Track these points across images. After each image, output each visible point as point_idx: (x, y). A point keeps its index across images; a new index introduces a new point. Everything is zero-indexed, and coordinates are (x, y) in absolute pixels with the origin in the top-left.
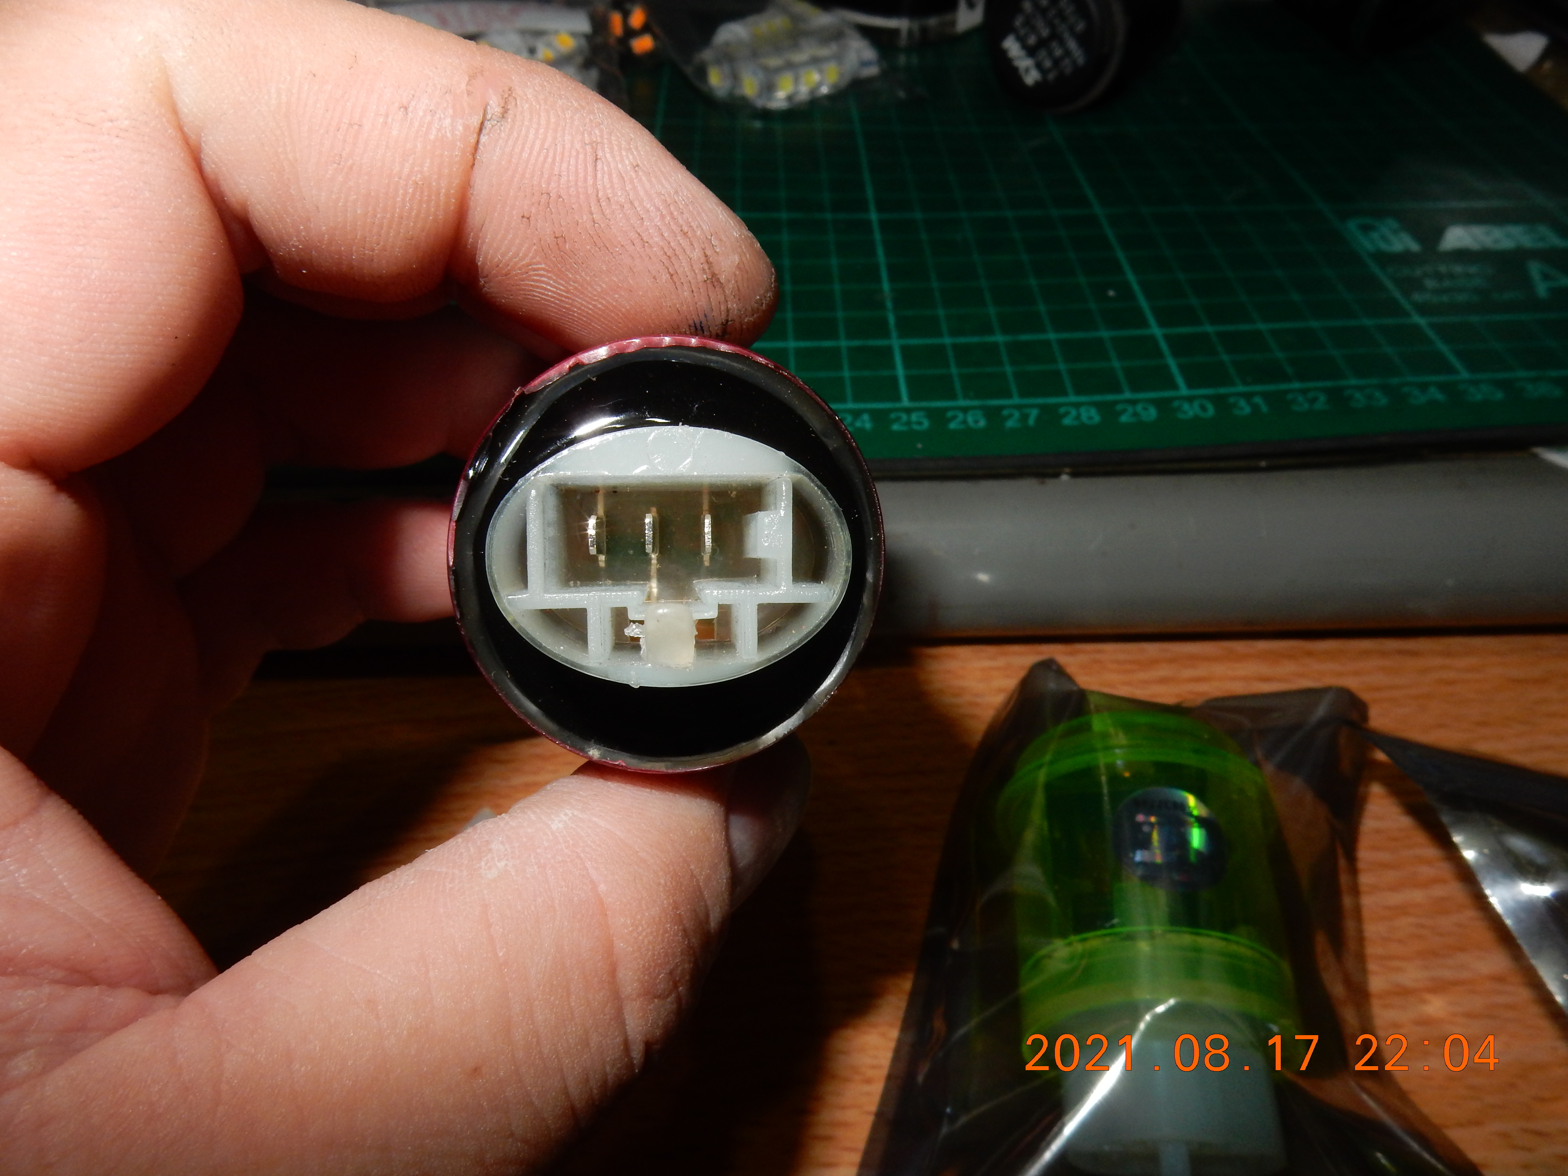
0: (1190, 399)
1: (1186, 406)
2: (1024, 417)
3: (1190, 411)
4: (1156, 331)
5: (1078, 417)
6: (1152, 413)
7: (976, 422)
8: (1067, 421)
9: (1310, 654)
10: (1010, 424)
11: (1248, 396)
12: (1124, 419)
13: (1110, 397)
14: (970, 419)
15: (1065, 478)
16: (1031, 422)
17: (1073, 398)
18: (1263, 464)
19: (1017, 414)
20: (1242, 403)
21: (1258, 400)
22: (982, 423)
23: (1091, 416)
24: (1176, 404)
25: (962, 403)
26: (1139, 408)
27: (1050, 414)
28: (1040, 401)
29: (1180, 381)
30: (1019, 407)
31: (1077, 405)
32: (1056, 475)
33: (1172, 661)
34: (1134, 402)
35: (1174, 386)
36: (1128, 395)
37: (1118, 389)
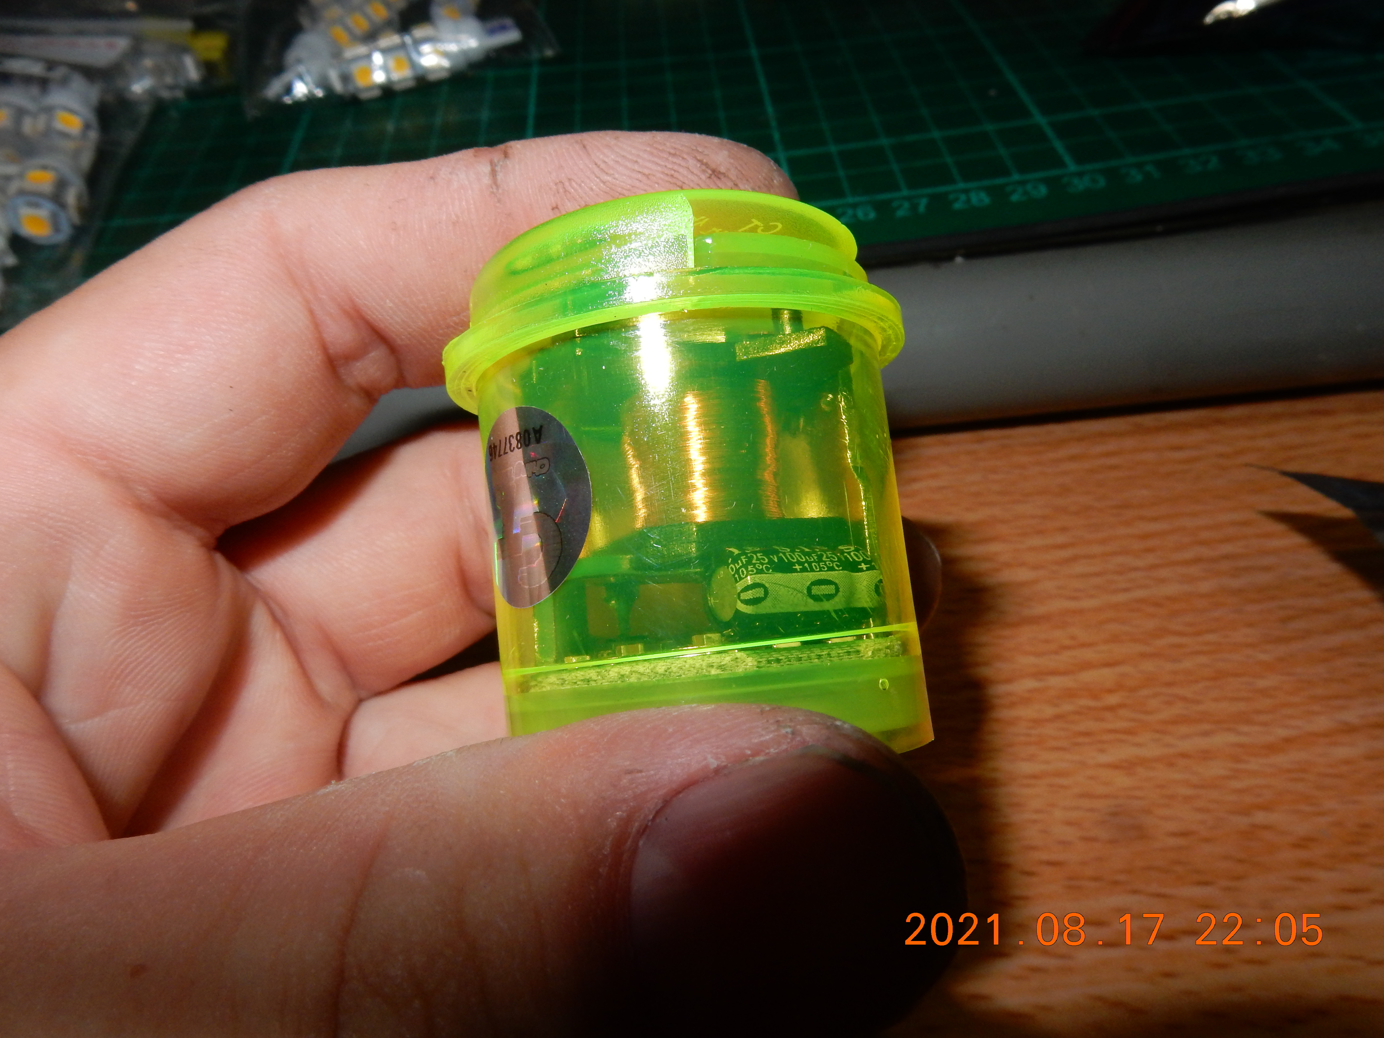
0: (1080, 175)
1: (1076, 181)
2: (914, 207)
3: (1080, 185)
4: (1040, 119)
5: (968, 201)
6: (1043, 190)
7: (866, 215)
8: (957, 206)
9: (1219, 422)
10: (900, 213)
11: (1139, 166)
12: (1015, 198)
13: (999, 181)
14: (860, 214)
15: (959, 260)
16: (922, 208)
17: (961, 185)
18: (1159, 228)
19: (906, 205)
20: (1134, 172)
21: (1149, 168)
22: (872, 215)
23: (980, 199)
24: (1065, 180)
25: (850, 200)
26: (1029, 187)
27: (940, 203)
28: (929, 191)
29: (1067, 159)
30: (908, 199)
31: (966, 191)
32: (950, 258)
33: (1080, 439)
34: (1022, 183)
35: (1062, 164)
36: (1016, 177)
37: (1006, 173)
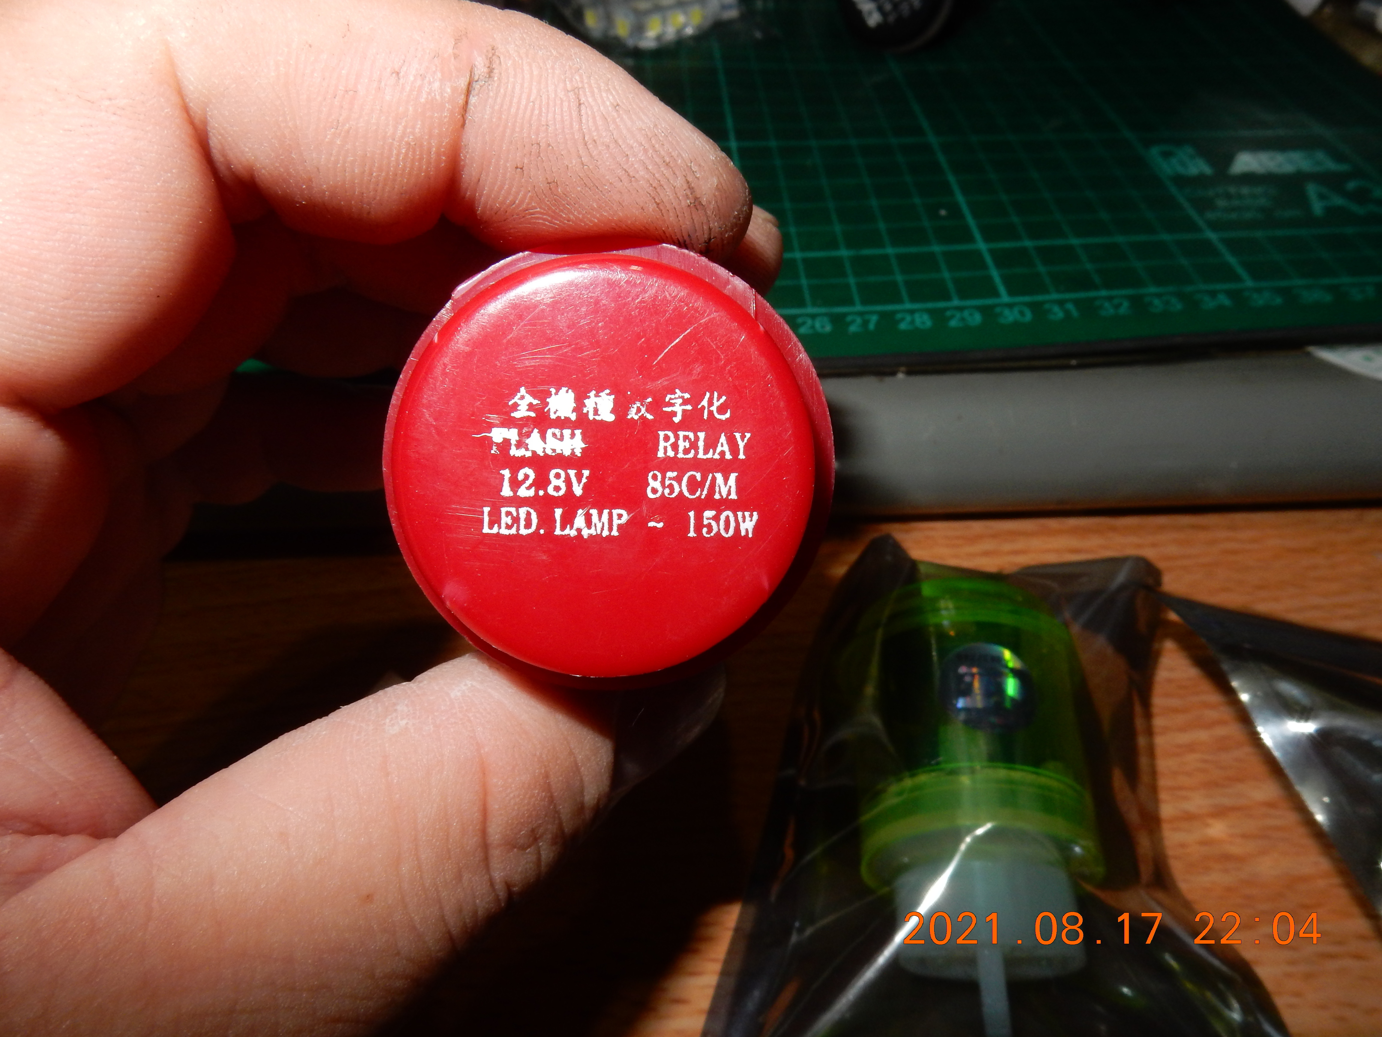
0: (1010, 306)
1: (1007, 312)
2: (865, 323)
3: (1010, 316)
4: (982, 245)
5: (913, 322)
6: (977, 318)
7: (823, 327)
8: (903, 326)
9: (1114, 529)
10: (853, 329)
11: (1061, 303)
12: (953, 323)
13: (941, 305)
14: (818, 325)
15: (901, 376)
16: (871, 326)
17: (908, 306)
18: (1074, 362)
19: (859, 320)
20: (1056, 309)
21: (1070, 306)
22: (828, 328)
23: (923, 321)
24: (998, 310)
25: (810, 310)
26: (966, 313)
27: (888, 319)
28: (879, 308)
29: (1002, 289)
30: (861, 314)
31: (912, 312)
32: (893, 374)
33: (994, 536)
34: (961, 309)
35: (996, 294)
36: (956, 302)
37: (947, 298)
